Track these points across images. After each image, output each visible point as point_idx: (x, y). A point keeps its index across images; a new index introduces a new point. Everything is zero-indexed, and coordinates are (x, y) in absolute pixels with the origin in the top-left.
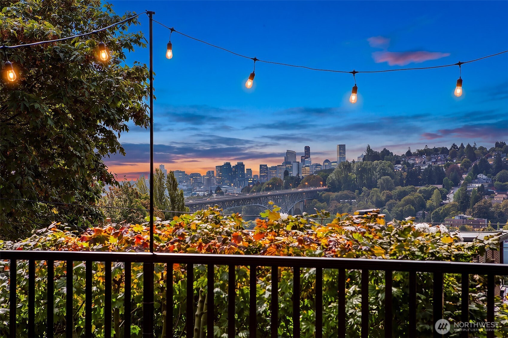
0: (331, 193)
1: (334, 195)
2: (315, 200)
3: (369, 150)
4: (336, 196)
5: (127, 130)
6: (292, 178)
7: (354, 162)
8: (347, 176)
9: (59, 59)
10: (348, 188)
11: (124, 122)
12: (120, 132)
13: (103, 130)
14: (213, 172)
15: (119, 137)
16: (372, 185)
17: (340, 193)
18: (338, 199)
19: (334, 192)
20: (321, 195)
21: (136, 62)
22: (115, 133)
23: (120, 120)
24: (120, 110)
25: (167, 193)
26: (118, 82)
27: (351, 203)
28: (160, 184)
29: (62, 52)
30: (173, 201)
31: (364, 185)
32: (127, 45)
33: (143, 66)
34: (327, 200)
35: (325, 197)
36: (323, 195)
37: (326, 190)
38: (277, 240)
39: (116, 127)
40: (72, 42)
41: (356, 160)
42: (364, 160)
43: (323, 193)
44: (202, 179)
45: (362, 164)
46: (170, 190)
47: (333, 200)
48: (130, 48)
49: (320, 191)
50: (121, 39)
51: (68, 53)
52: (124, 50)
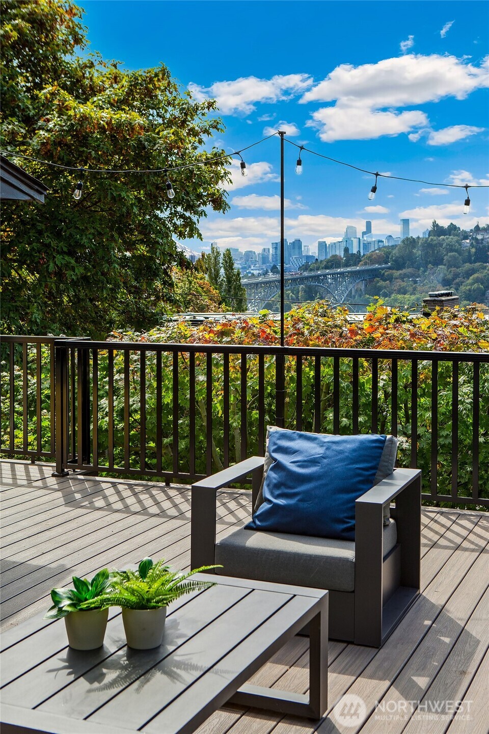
0: (394, 271)
1: (397, 273)
2: (378, 279)
3: (435, 225)
4: (400, 274)
5: (205, 215)
6: (353, 255)
7: (418, 237)
8: (411, 252)
9: (144, 148)
10: (412, 265)
11: (202, 208)
12: (199, 217)
13: (182, 216)
14: (269, 249)
15: (198, 223)
16: (438, 261)
17: (404, 271)
18: (402, 278)
19: (398, 269)
20: (384, 274)
21: (214, 148)
22: (195, 218)
23: (199, 206)
24: (199, 196)
25: (222, 271)
26: (199, 169)
27: (415, 282)
28: (216, 262)
29: (147, 141)
30: (229, 281)
31: (430, 262)
32: (206, 131)
33: (221, 152)
34: (390, 278)
35: (388, 275)
36: (386, 274)
37: (389, 268)
38: (388, 334)
39: (196, 213)
40: (157, 131)
41: (421, 236)
42: (429, 236)
43: (386, 271)
44: (257, 257)
45: (427, 239)
46: (225, 269)
47: (397, 279)
48: (209, 134)
49: (383, 269)
50: (201, 125)
51: (153, 141)
52: (204, 137)
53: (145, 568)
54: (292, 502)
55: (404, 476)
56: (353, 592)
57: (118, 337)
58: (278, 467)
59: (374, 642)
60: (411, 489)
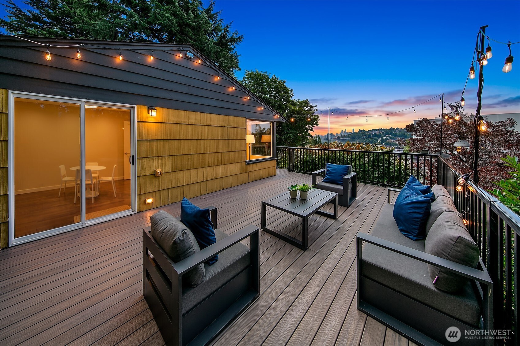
5: (315, 127)
11: (314, 125)
13: (310, 127)
22: (312, 127)
28: (316, 136)
53: (304, 185)
54: (330, 177)
55: (353, 174)
56: (343, 195)
57: (299, 147)
58: (328, 170)
59: (347, 206)
60: (355, 176)
